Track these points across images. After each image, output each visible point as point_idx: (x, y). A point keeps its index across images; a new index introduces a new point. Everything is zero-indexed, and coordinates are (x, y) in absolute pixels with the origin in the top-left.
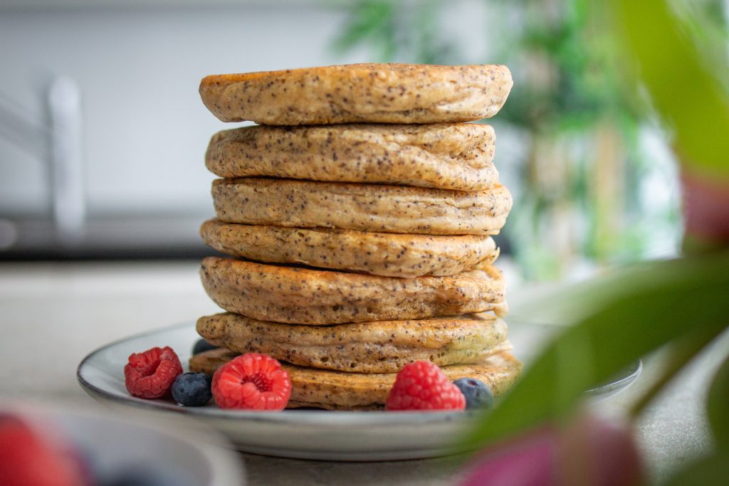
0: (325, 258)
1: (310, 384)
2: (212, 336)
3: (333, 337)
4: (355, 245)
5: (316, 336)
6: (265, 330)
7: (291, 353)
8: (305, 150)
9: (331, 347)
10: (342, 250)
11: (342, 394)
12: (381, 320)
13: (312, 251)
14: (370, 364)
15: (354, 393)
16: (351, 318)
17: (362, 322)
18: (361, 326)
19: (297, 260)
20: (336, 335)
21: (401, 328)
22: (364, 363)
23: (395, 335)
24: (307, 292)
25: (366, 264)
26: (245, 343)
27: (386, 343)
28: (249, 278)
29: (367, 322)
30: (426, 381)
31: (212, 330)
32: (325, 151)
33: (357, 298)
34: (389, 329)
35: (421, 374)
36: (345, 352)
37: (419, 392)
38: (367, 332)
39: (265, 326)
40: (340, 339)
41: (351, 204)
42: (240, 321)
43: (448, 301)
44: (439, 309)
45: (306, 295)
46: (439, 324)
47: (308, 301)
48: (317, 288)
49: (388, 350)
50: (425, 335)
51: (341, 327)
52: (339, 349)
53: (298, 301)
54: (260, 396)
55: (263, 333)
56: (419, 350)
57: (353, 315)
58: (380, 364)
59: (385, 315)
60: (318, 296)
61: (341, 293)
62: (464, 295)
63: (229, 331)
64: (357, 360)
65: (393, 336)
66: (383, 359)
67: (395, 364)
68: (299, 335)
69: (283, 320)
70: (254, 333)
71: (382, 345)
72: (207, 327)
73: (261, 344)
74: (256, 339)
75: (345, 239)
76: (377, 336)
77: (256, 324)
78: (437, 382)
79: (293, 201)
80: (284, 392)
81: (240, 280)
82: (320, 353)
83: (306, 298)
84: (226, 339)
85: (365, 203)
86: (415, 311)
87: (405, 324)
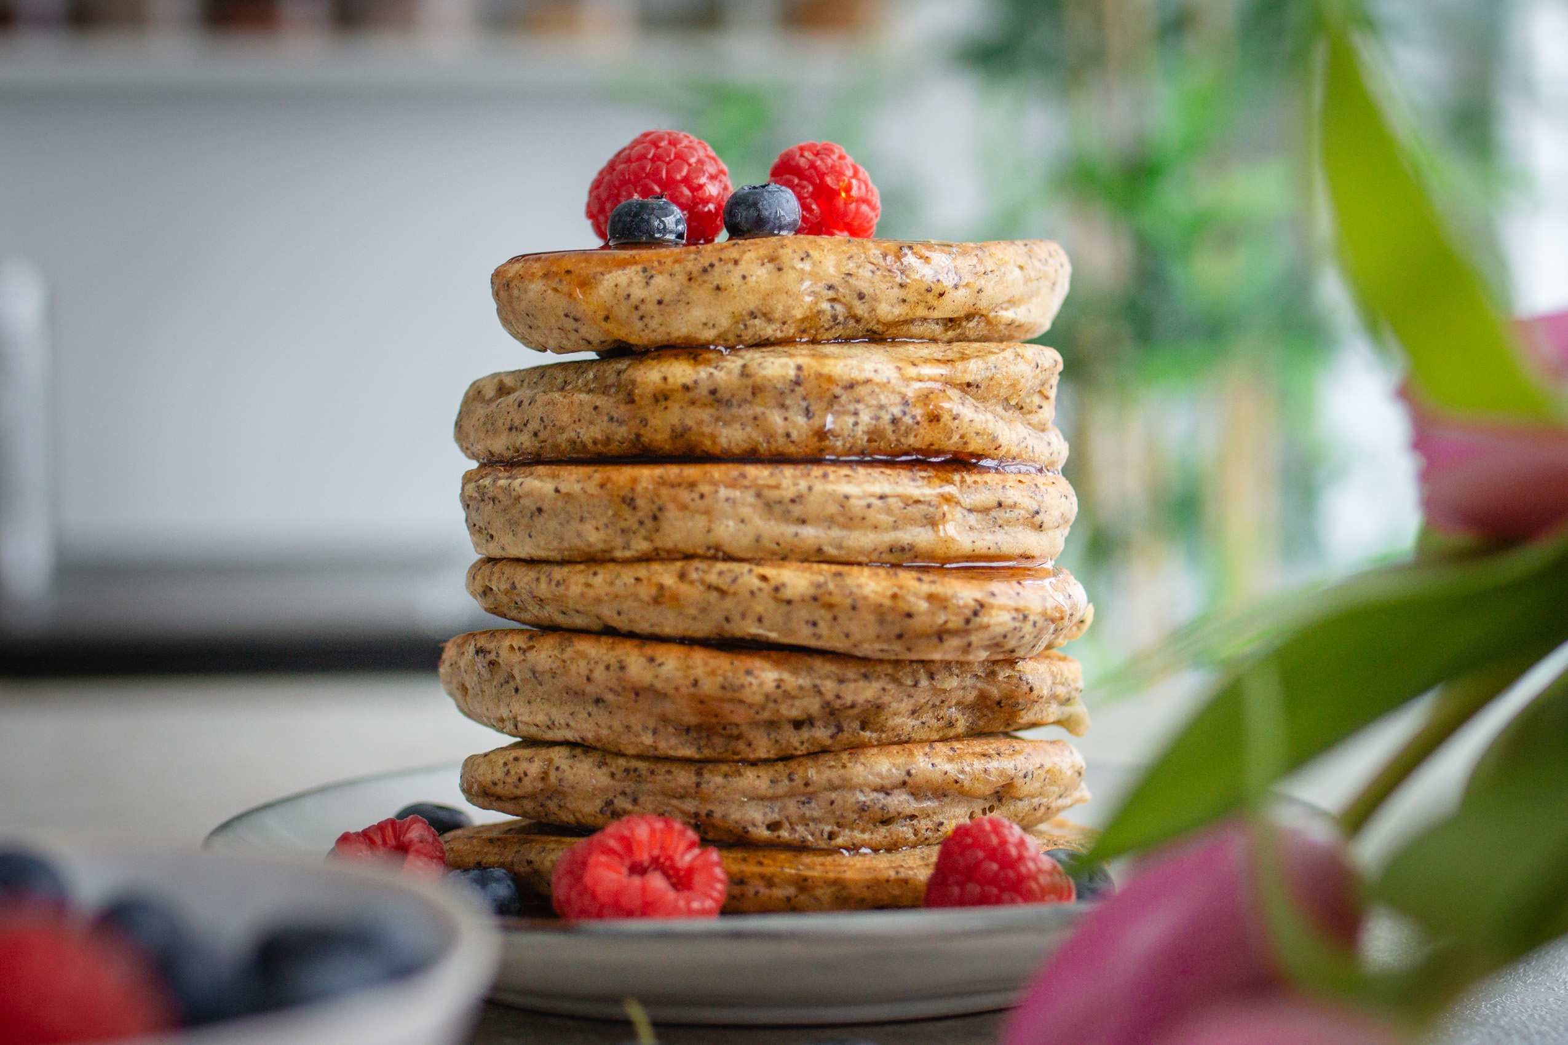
0: (815, 624)
1: (753, 875)
2: (518, 792)
3: (791, 780)
4: (881, 600)
5: (754, 780)
6: (644, 772)
7: (703, 817)
8: (745, 401)
9: (787, 800)
10: (854, 608)
11: (819, 892)
12: (881, 744)
13: (788, 613)
14: (863, 831)
15: (844, 888)
16: (829, 742)
17: (845, 750)
18: (845, 756)
19: (753, 629)
20: (796, 777)
21: (921, 760)
22: (852, 829)
23: (913, 772)
24: (754, 693)
25: (900, 637)
26: (599, 803)
27: (895, 787)
28: (622, 668)
29: (856, 748)
30: (1006, 854)
31: (520, 780)
32: (788, 402)
33: (849, 703)
34: (901, 760)
35: (995, 841)
36: (814, 810)
37: (997, 874)
38: (860, 768)
39: (642, 765)
40: (807, 785)
41: (751, 505)
42: (582, 757)
43: (999, 703)
44: (979, 718)
45: (749, 700)
46: (986, 747)
47: (752, 711)
48: (774, 684)
49: (900, 801)
50: (967, 769)
51: (804, 760)
52: (803, 803)
53: (732, 712)
54: (676, 900)
55: (639, 779)
56: (953, 800)
57: (832, 737)
58: (883, 830)
59: (890, 734)
60: (775, 701)
61: (820, 693)
62: (1031, 689)
63: (560, 780)
64: (838, 825)
65: (909, 773)
66: (886, 822)
67: (911, 831)
68: (719, 780)
69: (688, 752)
70: (619, 780)
71: (888, 794)
72: (508, 773)
73: (635, 801)
74: (624, 793)
75: (859, 586)
76: (880, 775)
77: (622, 762)
78: (1026, 854)
79: (634, 508)
80: (716, 890)
81: (599, 674)
82: (765, 814)
83: (751, 706)
84: (549, 798)
85: (780, 502)
86: (941, 723)
87: (927, 750)
